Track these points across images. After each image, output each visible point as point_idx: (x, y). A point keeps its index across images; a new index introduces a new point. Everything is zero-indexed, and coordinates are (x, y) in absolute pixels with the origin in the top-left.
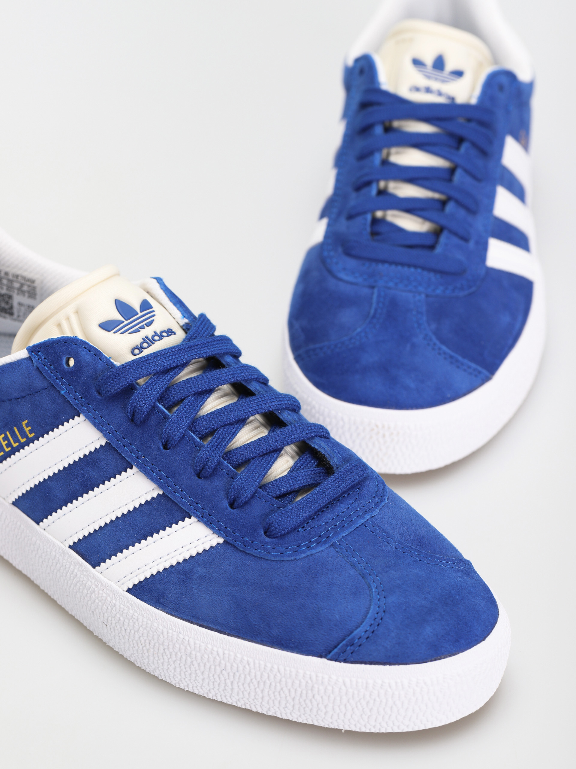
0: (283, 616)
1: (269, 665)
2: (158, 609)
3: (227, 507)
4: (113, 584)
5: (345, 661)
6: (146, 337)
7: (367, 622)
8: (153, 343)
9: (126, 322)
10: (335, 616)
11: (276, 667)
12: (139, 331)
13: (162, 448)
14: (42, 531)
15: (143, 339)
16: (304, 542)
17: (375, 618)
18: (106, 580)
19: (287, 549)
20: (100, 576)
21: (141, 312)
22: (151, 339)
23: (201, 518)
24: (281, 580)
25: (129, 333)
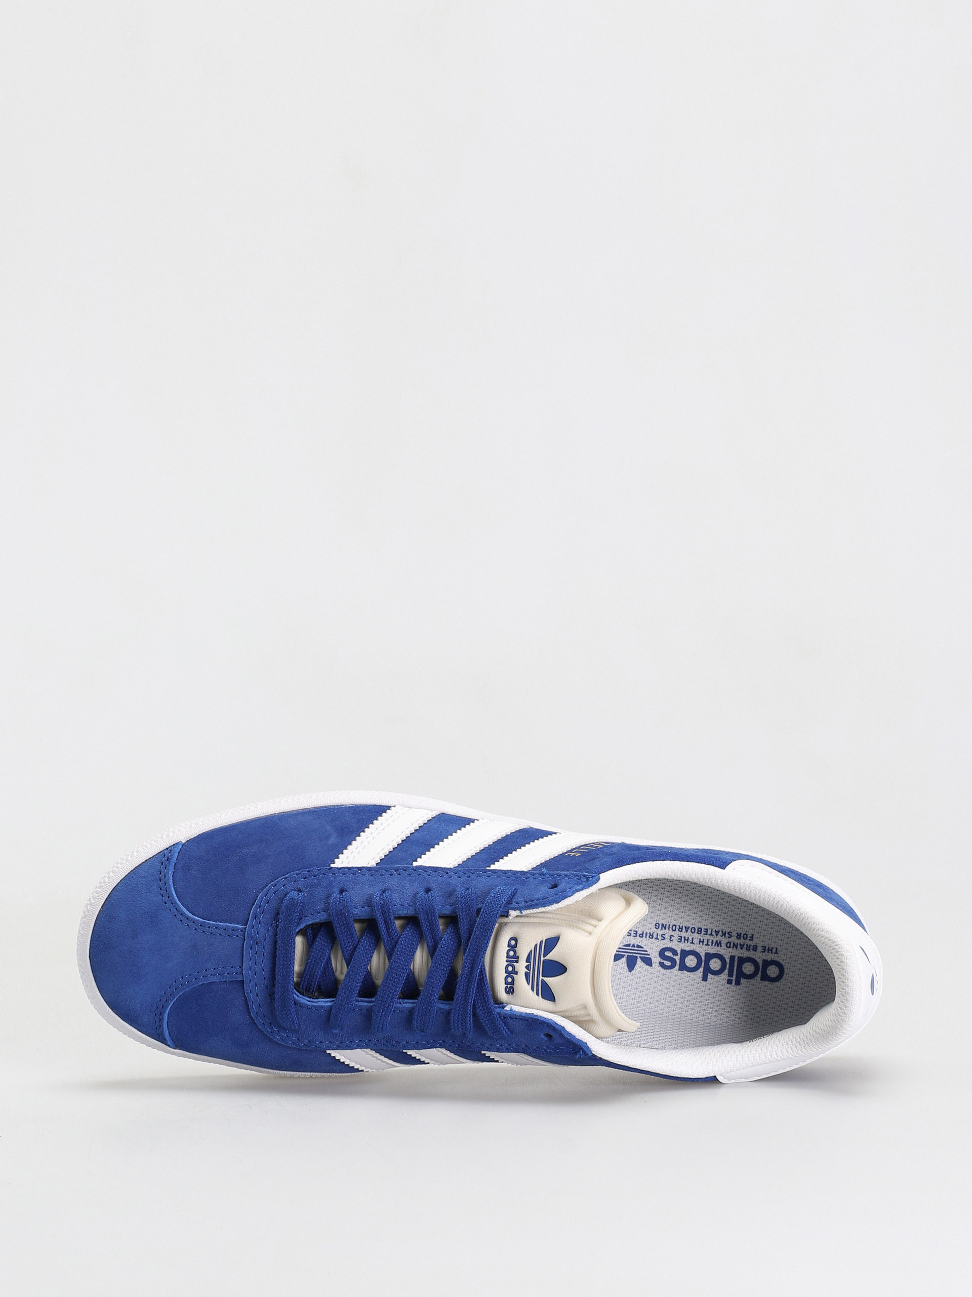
6: (518, 961)
8: (508, 960)
15: (518, 958)
22: (513, 963)
25: (531, 951)
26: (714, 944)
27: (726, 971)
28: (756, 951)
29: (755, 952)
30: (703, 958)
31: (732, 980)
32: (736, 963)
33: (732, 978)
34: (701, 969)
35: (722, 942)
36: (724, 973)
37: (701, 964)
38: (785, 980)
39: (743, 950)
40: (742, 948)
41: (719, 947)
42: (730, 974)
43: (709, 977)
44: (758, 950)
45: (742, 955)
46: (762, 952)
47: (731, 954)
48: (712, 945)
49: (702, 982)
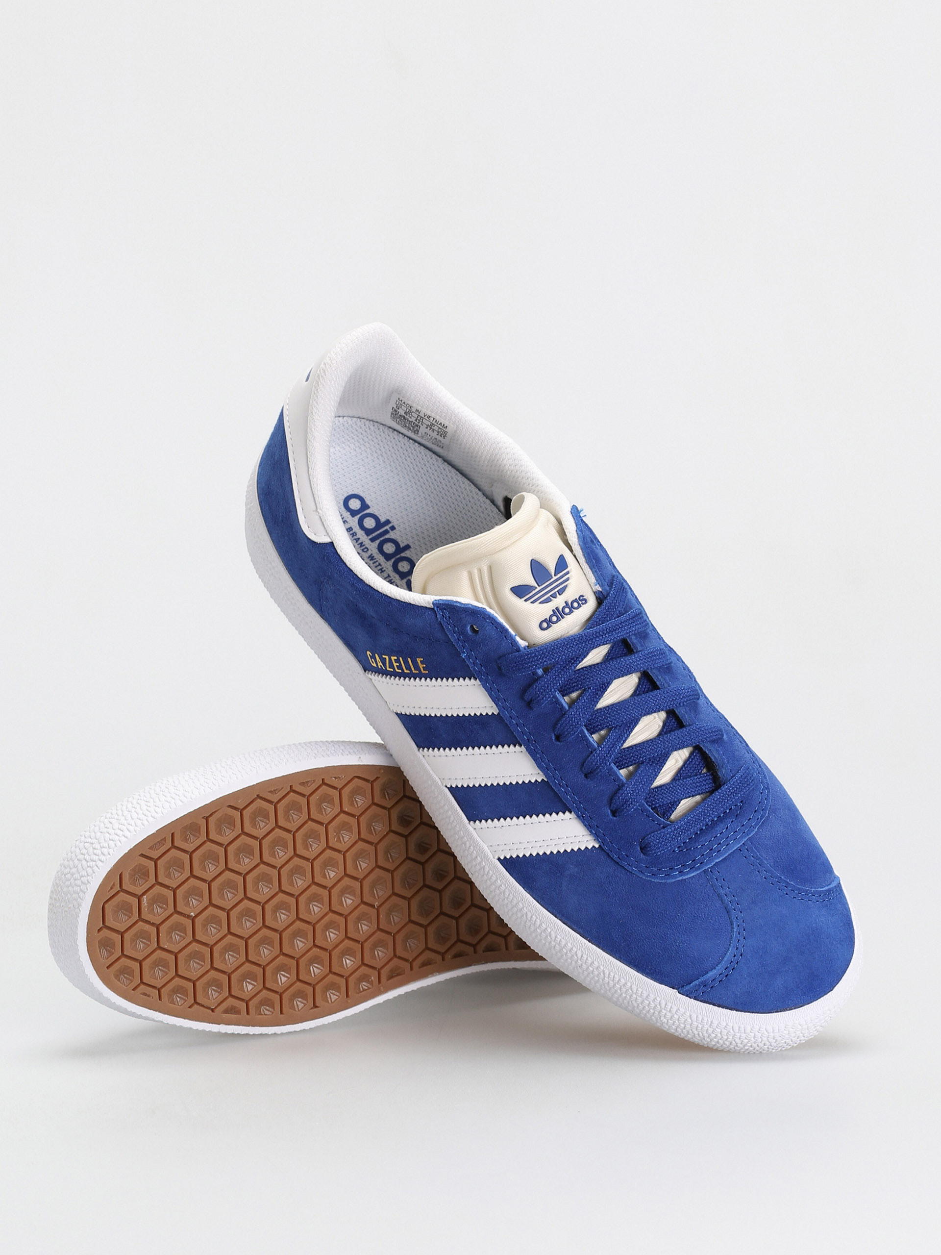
0: (644, 941)
1: (623, 981)
2: (526, 891)
3: (608, 815)
4: (485, 847)
5: (695, 999)
6: (556, 609)
7: (724, 964)
8: (563, 618)
9: (539, 588)
10: (693, 952)
11: (629, 984)
12: (551, 600)
13: (553, 738)
14: (421, 757)
15: (553, 611)
16: (677, 866)
17: (732, 962)
18: (479, 839)
19: (660, 870)
20: (473, 832)
21: (555, 575)
22: (561, 611)
23: (582, 818)
24: (648, 902)
25: (540, 603)
26: (375, 560)
27: (387, 536)
28: (351, 528)
29: (353, 527)
30: (393, 560)
31: (390, 528)
32: (374, 535)
33: (389, 529)
34: (403, 555)
35: (368, 556)
36: (390, 537)
37: (398, 558)
38: (353, 491)
39: (359, 537)
40: (359, 539)
41: (374, 555)
42: (386, 532)
43: (404, 545)
44: (350, 526)
45: (364, 534)
46: (347, 522)
47: (371, 543)
48: (377, 561)
49: (412, 547)
